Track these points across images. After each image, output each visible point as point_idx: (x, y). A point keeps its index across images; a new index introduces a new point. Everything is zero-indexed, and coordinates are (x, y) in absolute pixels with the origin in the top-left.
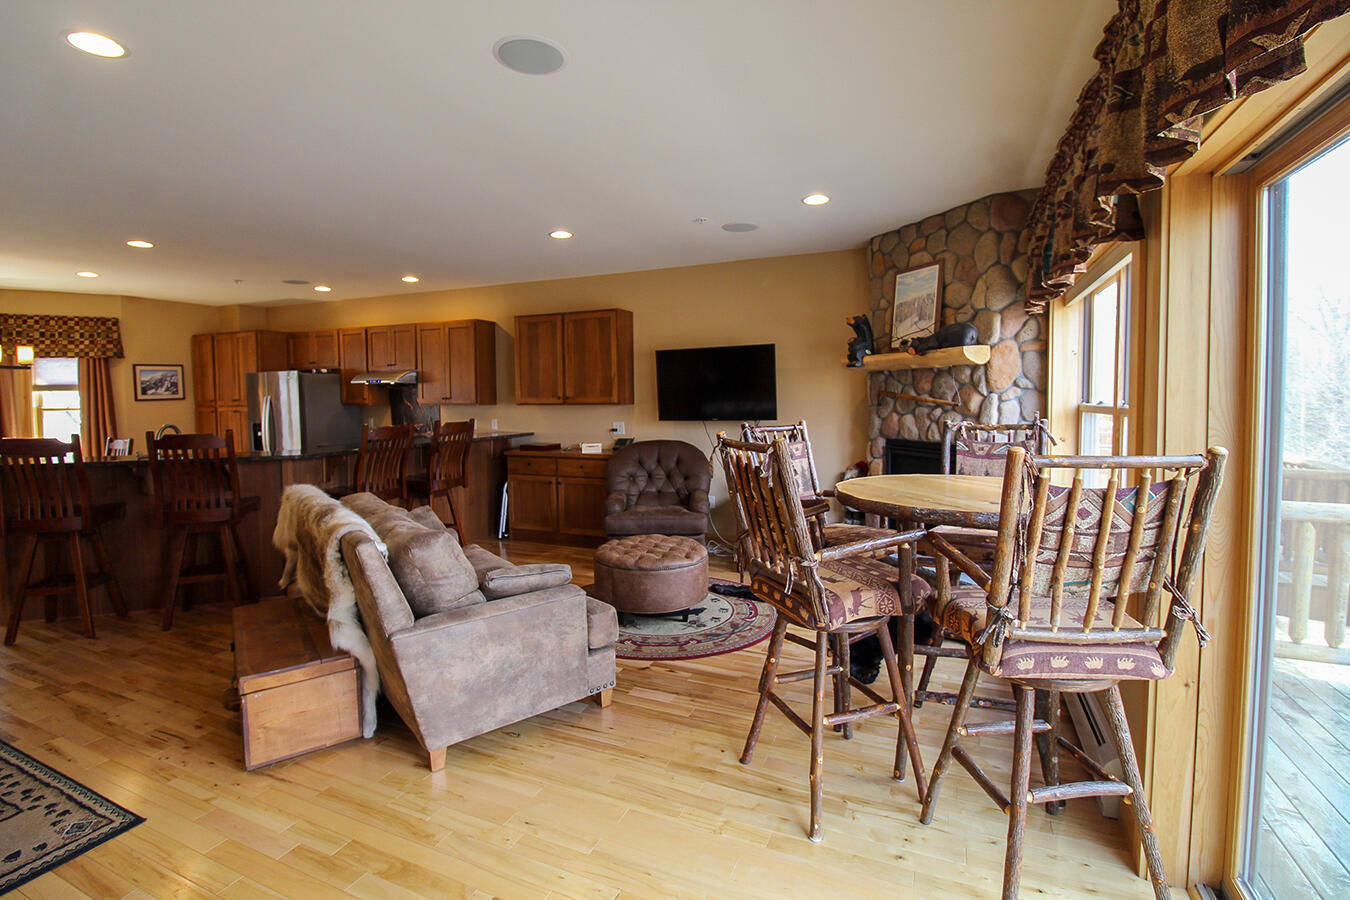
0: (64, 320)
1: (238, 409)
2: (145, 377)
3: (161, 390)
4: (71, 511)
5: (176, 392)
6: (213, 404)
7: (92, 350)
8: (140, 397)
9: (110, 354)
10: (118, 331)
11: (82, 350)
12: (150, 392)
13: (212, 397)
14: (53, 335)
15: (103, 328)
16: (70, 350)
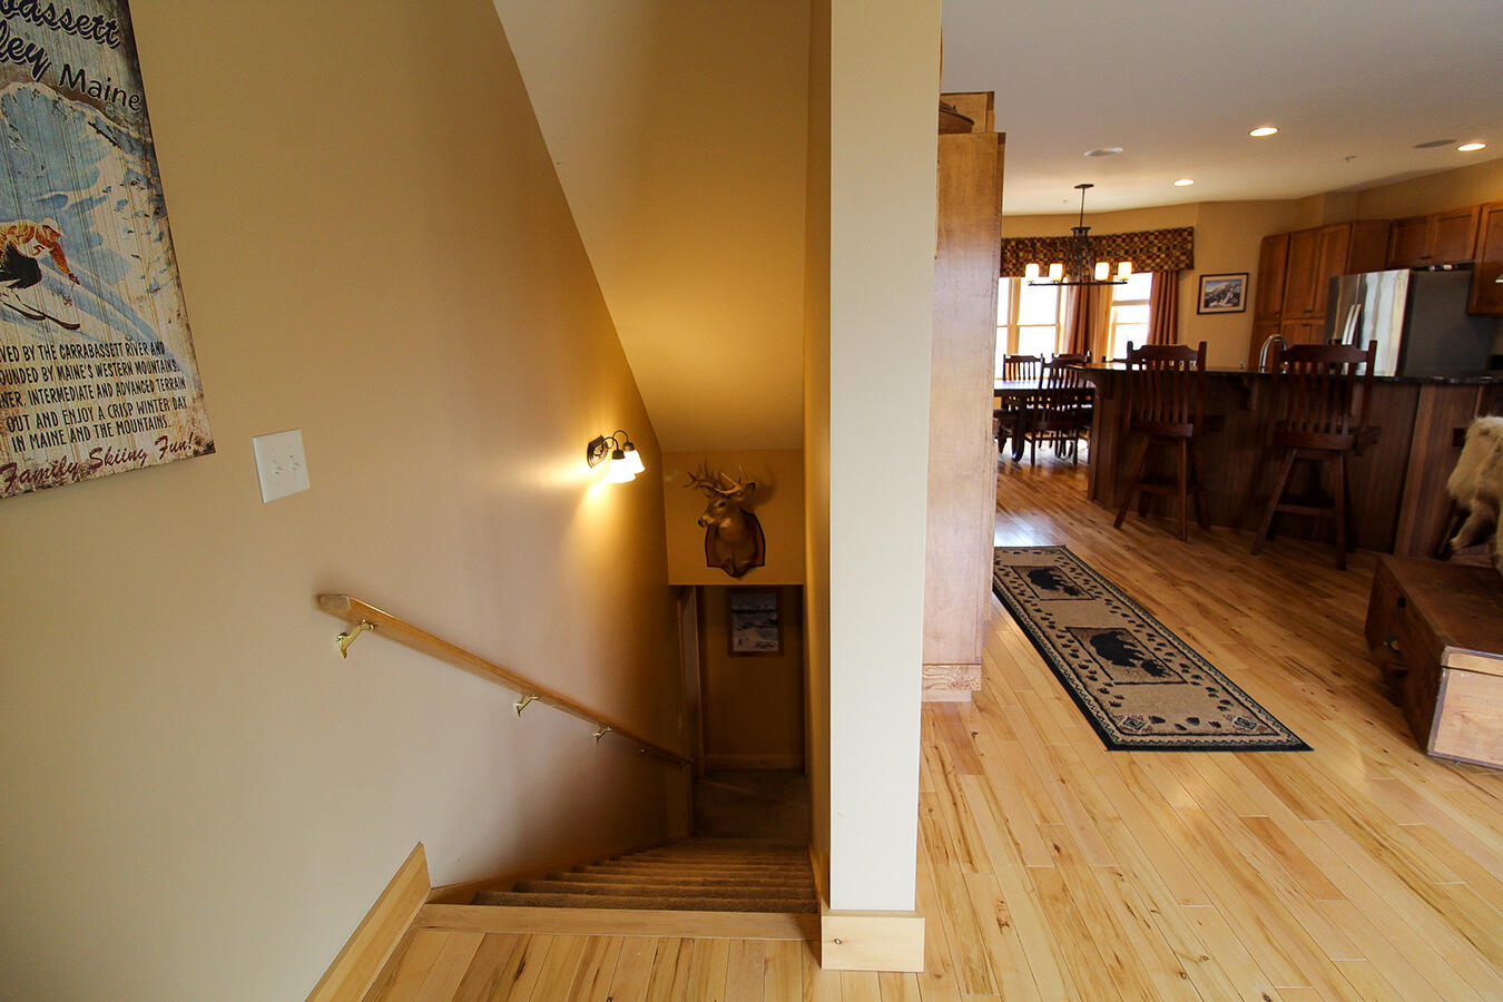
0: (1146, 235)
1: (1309, 321)
2: (1209, 289)
3: (1223, 303)
4: (1185, 418)
5: (1236, 305)
6: (1278, 316)
7: (1167, 263)
8: (1202, 310)
9: (1182, 266)
10: (1192, 242)
11: (1157, 264)
12: (1212, 305)
13: (1277, 308)
14: (1135, 252)
15: (1179, 239)
16: (1148, 265)
